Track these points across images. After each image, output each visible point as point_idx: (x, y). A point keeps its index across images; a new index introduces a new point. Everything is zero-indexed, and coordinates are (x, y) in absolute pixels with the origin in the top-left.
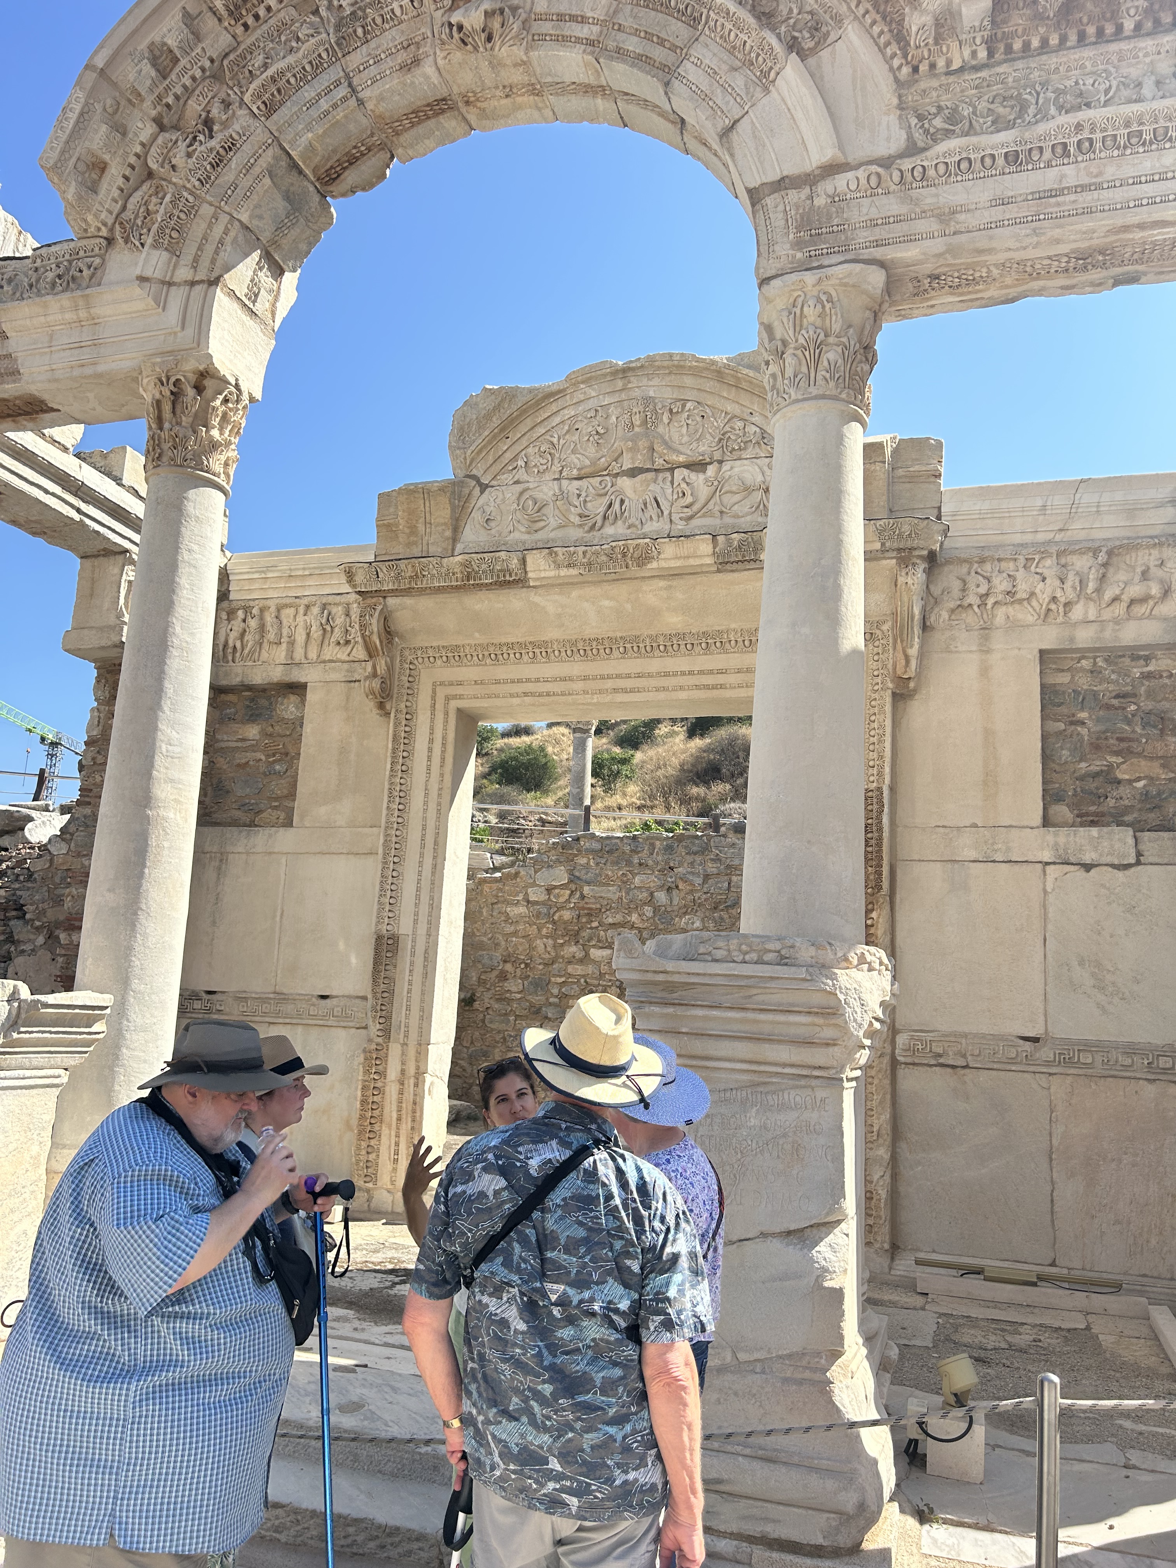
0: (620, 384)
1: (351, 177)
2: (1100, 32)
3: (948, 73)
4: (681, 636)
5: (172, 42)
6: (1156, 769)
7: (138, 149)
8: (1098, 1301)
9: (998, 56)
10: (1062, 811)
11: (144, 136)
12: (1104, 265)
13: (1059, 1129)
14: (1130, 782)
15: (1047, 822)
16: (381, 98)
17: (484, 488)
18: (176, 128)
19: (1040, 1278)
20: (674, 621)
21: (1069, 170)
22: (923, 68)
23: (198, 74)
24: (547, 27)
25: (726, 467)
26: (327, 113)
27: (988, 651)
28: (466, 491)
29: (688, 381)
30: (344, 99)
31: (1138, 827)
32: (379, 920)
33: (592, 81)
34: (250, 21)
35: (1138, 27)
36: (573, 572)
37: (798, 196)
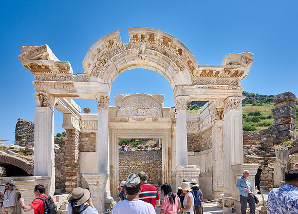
2: (210, 76)
5: (100, 48)
9: (201, 76)
11: (96, 61)
16: (129, 63)
21: (207, 90)
22: (194, 76)
23: (103, 53)
24: (151, 59)
26: (122, 63)
33: (155, 66)
34: (111, 48)
35: (214, 76)
37: (181, 87)
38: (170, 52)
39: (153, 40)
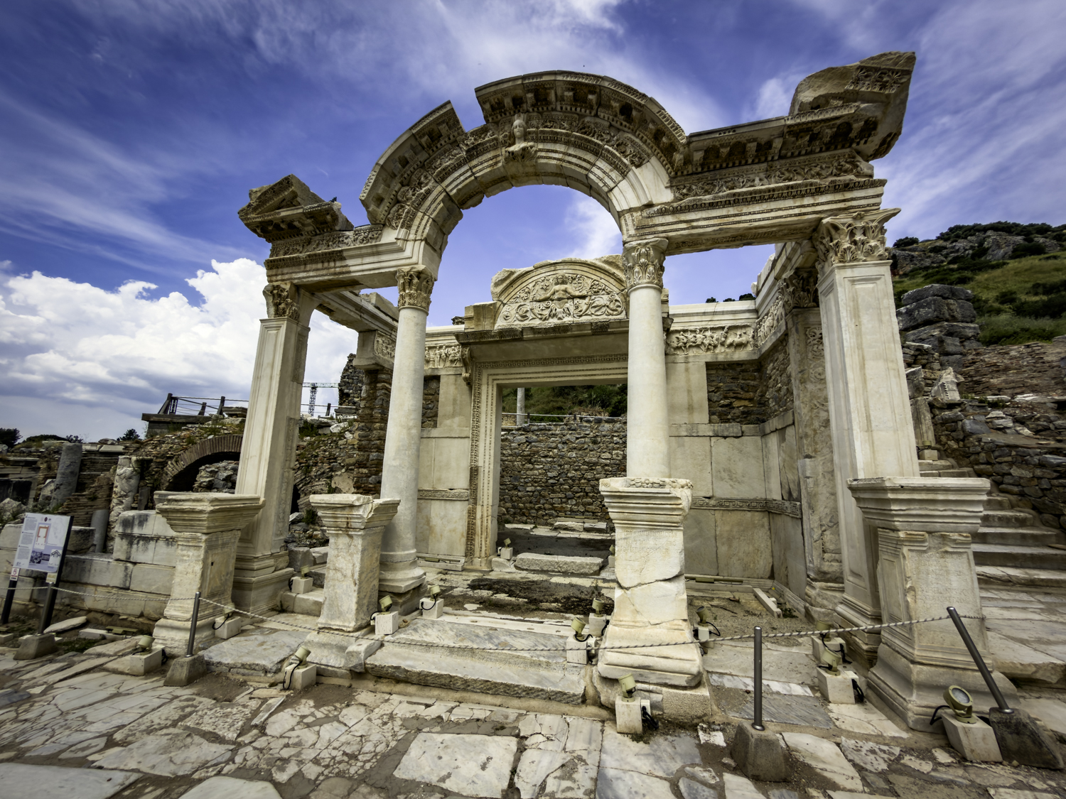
0: (553, 268)
1: (470, 202)
2: (740, 163)
3: (688, 175)
4: (580, 357)
5: (407, 155)
6: (746, 403)
7: (394, 193)
8: (736, 586)
9: (705, 170)
10: (715, 417)
11: (396, 189)
12: (741, 240)
13: (718, 529)
14: (738, 407)
15: (710, 422)
16: (482, 176)
17: (504, 304)
18: (408, 185)
19: (716, 580)
20: (577, 352)
21: (731, 209)
22: (679, 174)
23: (416, 167)
24: (543, 154)
25: (593, 297)
26: (463, 181)
27: (688, 362)
28: (498, 306)
29: (578, 267)
30: (470, 176)
31: (741, 422)
32: (471, 461)
33: (559, 172)
34: (435, 149)
35: (753, 161)
36: (540, 335)
37: (637, 215)
38: (598, 120)
39: (548, 103)
